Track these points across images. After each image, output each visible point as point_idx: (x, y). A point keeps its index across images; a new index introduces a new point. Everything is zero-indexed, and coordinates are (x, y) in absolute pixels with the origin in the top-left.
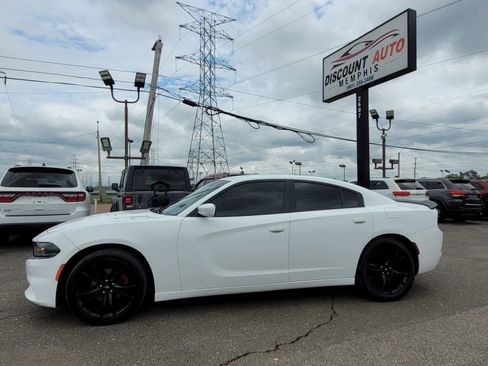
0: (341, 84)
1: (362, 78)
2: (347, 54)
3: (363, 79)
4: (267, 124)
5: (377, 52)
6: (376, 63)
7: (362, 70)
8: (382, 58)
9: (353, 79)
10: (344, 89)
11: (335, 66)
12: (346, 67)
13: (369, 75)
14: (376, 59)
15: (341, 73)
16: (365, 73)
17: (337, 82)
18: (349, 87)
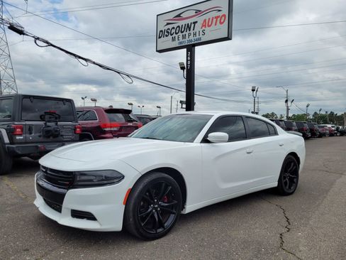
0: (173, 39)
1: (191, 37)
2: (179, 16)
3: (192, 39)
4: (94, 63)
5: (205, 21)
6: (203, 28)
7: (192, 32)
8: (209, 26)
9: (184, 37)
10: (176, 44)
11: (168, 24)
12: (179, 27)
13: (198, 37)
14: (204, 25)
15: (173, 31)
16: (195, 34)
17: (170, 37)
18: (181, 43)
